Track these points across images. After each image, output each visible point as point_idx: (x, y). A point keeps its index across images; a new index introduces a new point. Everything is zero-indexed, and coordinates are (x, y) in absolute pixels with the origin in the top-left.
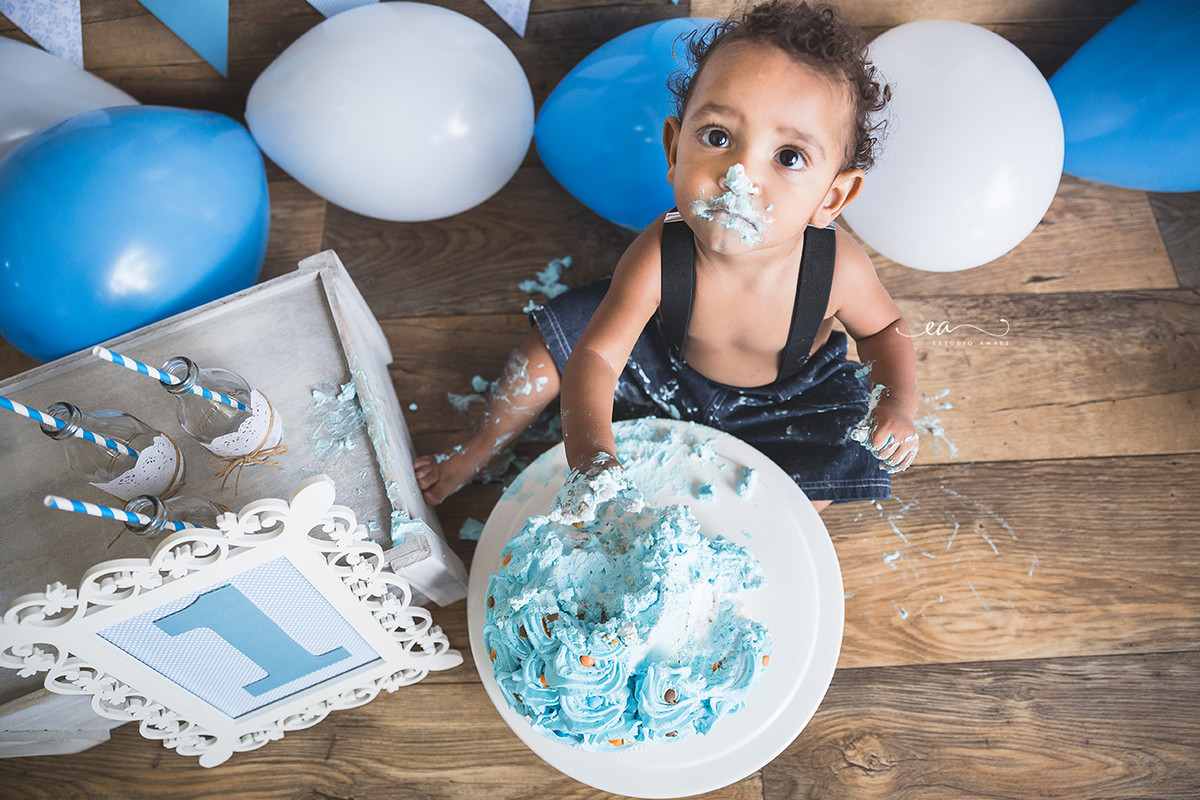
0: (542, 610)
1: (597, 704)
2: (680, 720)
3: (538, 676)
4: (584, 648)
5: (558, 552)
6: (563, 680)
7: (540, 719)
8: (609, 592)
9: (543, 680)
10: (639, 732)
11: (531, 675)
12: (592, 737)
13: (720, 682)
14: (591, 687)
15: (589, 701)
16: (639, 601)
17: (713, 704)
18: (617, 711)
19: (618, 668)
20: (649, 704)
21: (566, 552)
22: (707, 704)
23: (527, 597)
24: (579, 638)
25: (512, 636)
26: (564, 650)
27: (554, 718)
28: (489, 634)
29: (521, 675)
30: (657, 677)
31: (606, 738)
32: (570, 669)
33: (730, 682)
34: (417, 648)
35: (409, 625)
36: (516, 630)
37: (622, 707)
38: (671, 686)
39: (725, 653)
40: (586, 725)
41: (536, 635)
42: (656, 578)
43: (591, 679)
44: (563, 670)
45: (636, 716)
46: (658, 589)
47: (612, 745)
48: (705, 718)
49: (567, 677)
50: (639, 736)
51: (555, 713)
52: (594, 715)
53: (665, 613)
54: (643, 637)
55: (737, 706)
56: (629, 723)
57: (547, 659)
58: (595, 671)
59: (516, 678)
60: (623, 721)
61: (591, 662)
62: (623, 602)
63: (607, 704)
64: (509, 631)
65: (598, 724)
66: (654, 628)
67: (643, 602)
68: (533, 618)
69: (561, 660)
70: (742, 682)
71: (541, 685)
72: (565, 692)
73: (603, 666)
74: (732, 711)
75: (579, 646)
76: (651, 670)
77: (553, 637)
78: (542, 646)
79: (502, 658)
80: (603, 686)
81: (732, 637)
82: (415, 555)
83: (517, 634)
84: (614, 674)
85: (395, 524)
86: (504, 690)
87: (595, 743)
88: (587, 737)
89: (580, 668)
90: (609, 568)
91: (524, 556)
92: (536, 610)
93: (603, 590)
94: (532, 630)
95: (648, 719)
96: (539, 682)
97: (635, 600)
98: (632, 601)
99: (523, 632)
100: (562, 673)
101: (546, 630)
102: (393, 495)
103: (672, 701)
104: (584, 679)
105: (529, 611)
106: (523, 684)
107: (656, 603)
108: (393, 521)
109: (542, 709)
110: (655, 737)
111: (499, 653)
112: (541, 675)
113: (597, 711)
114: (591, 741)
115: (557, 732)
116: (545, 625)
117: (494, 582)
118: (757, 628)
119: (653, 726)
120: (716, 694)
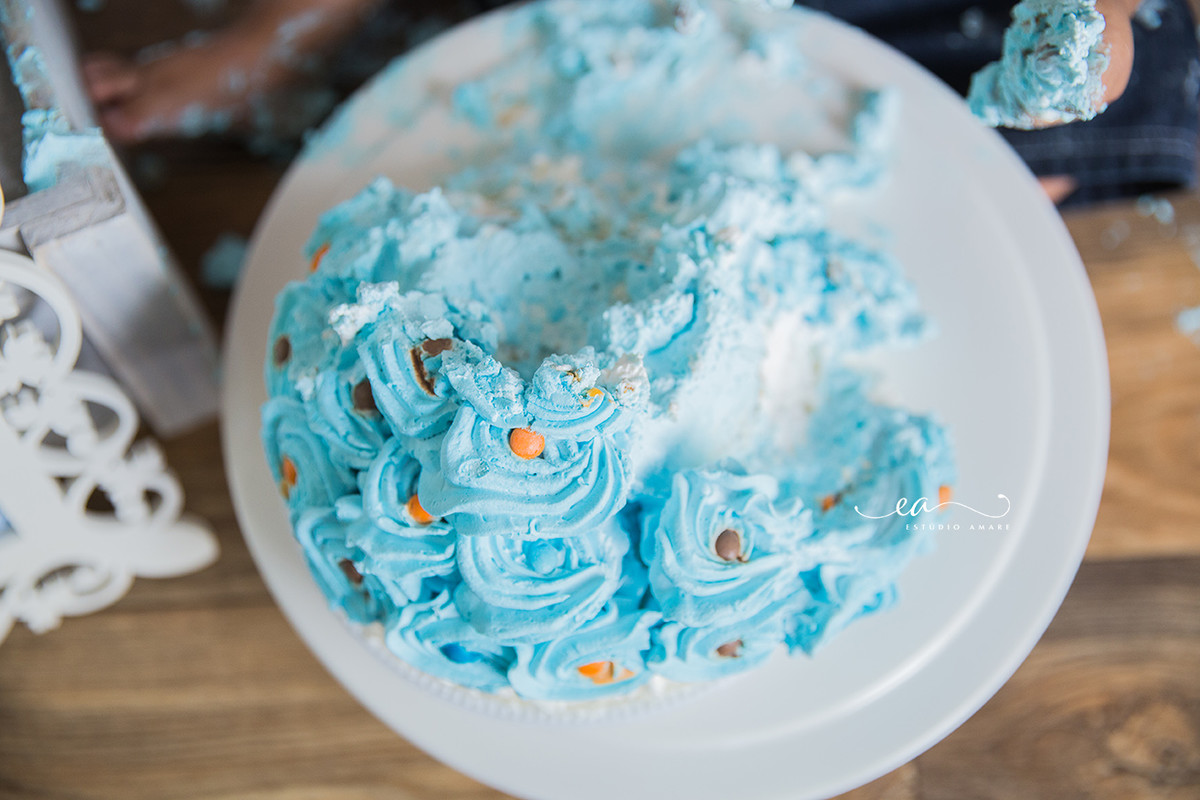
0: (410, 328)
1: (550, 562)
2: (751, 607)
3: (402, 500)
4: (517, 408)
5: (446, 230)
6: (466, 493)
7: (406, 618)
8: (570, 320)
9: (415, 507)
10: (652, 643)
11: (383, 496)
12: (539, 649)
13: (844, 527)
14: (536, 511)
15: (531, 552)
16: (647, 317)
17: (828, 575)
18: (597, 580)
19: (602, 463)
20: (680, 558)
21: (465, 233)
22: (812, 580)
23: (373, 302)
24: (505, 382)
25: (335, 415)
26: (466, 418)
27: (443, 610)
28: (276, 423)
29: (360, 504)
30: (695, 496)
31: (572, 656)
32: (484, 464)
33: (864, 534)
34: (100, 503)
35: (77, 426)
36: (345, 396)
37: (612, 578)
38: (729, 523)
39: (848, 474)
40: (522, 617)
41: (397, 392)
42: (687, 269)
43: (535, 489)
44: (467, 466)
45: (645, 602)
46: (694, 289)
47: (585, 681)
48: (810, 612)
49: (475, 484)
50: (653, 652)
51: (444, 596)
52: (545, 588)
53: (712, 348)
54: (662, 401)
55: (879, 596)
56: (630, 618)
57: (421, 451)
58: (545, 470)
59: (345, 509)
60: (613, 614)
61: (534, 448)
62: (608, 324)
63: (574, 563)
64: (328, 399)
65: (554, 611)
66: (687, 384)
67: (656, 321)
68: (387, 349)
69: (459, 442)
70: (894, 533)
71: (410, 519)
72: (470, 523)
73: (564, 456)
74: (867, 609)
75: (504, 403)
76: (680, 483)
77: (439, 388)
78: (411, 417)
79: (311, 473)
80: (564, 507)
81: (864, 439)
82: (85, 212)
83: (348, 405)
84: (593, 475)
85: (33, 138)
86: (316, 556)
87: (542, 672)
88: (525, 655)
89: (506, 460)
90: (569, 267)
91: (363, 234)
92: (396, 331)
93: (557, 316)
94: (384, 378)
95: (676, 600)
96: (405, 512)
97: (639, 320)
98: (631, 321)
99: (364, 396)
100: (463, 474)
101: (421, 375)
102: (28, 78)
103: (732, 555)
104: (517, 488)
105: (380, 333)
106: (367, 524)
107: (688, 327)
108: (28, 133)
109: (412, 585)
110: (691, 654)
111: (304, 462)
112: (409, 496)
113: (549, 579)
114: (533, 667)
115: (449, 651)
116: (418, 363)
117: (291, 302)
118: (921, 423)
119: (688, 616)
120: (835, 553)
